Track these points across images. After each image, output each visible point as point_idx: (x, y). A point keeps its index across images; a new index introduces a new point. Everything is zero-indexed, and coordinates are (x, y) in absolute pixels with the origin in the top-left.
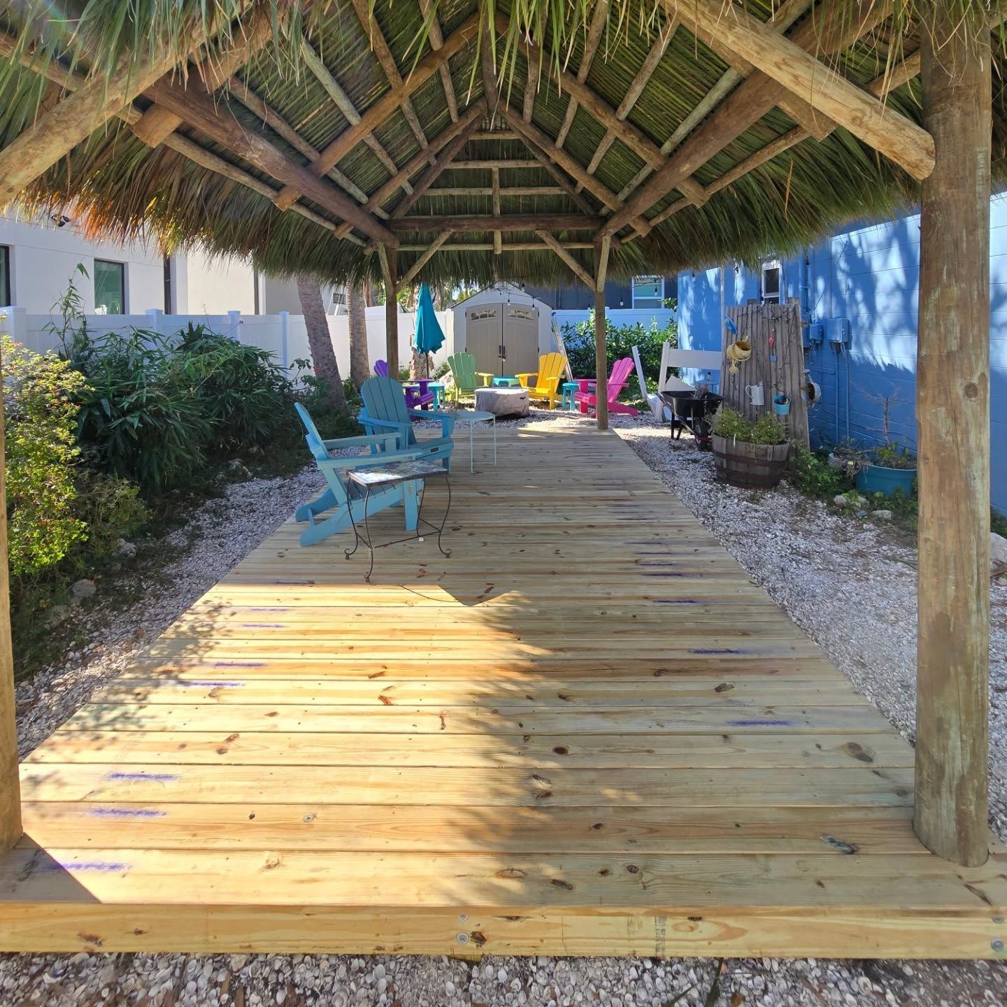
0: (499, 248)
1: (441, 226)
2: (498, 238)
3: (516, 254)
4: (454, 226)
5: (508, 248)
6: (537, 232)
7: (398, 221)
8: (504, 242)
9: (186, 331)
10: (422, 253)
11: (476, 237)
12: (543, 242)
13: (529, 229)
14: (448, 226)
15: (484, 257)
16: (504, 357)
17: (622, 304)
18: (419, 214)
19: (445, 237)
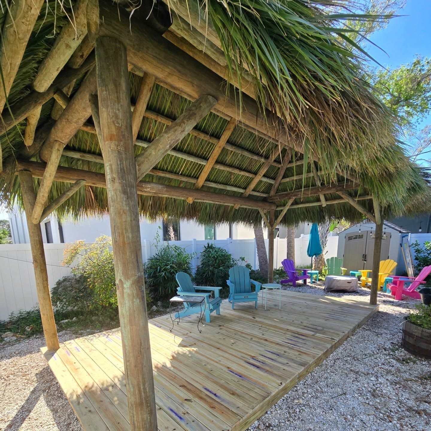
0: (324, 203)
1: (289, 196)
2: (322, 198)
3: (336, 206)
4: (294, 196)
5: (329, 203)
6: (337, 192)
7: (271, 197)
8: (327, 200)
9: (207, 246)
10: (282, 210)
11: (312, 199)
12: (341, 198)
13: (333, 192)
14: (291, 196)
15: (318, 209)
16: (365, 261)
17: (420, 230)
18: (283, 192)
19: (290, 202)
